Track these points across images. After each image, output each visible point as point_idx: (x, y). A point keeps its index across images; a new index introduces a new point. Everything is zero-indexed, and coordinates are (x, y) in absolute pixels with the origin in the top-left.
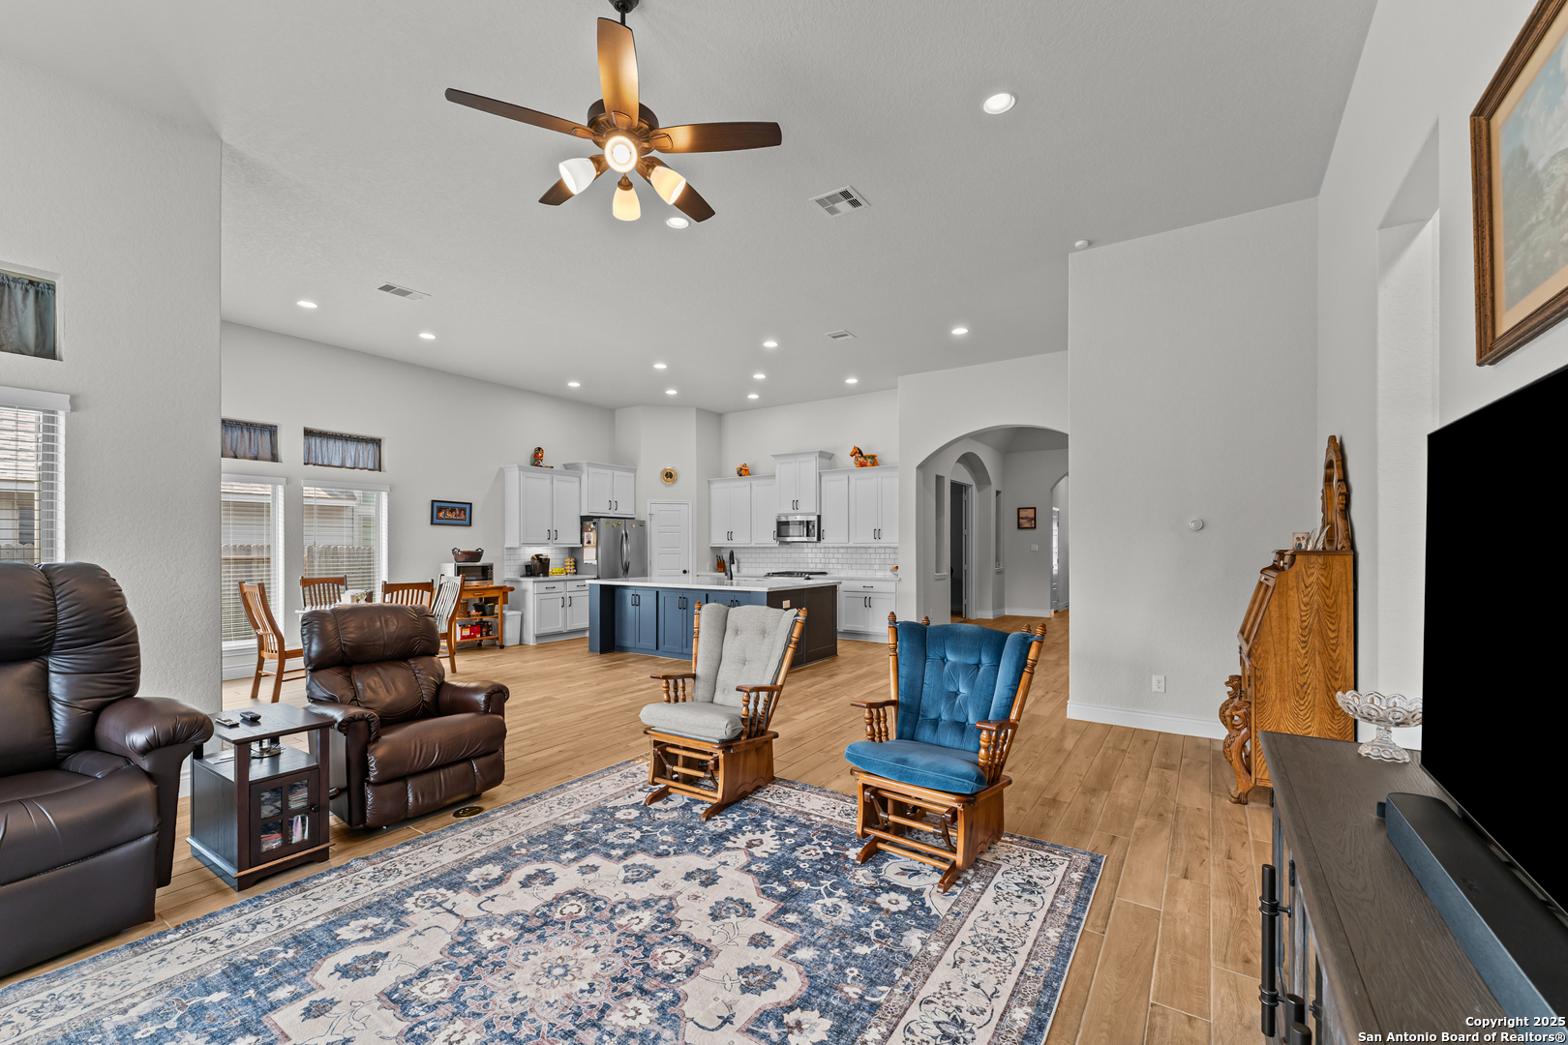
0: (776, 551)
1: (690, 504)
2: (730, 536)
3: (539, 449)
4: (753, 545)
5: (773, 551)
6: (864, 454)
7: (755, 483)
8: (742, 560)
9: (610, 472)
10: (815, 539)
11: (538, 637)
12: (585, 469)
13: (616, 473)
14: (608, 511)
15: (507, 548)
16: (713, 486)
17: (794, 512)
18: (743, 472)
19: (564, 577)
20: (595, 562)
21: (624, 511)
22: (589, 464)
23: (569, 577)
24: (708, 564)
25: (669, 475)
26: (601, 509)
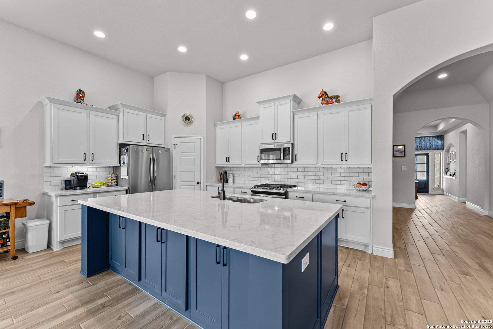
0: (259, 169)
1: (202, 139)
2: (228, 159)
3: (80, 91)
4: (243, 165)
5: (257, 169)
6: (329, 96)
7: (244, 124)
8: (236, 175)
9: (143, 114)
10: (289, 161)
11: (62, 243)
12: (122, 109)
13: (149, 115)
14: (142, 141)
15: (46, 167)
16: (217, 128)
17: (273, 141)
18: (237, 117)
19: (106, 189)
20: (127, 178)
21: (155, 141)
22: (124, 106)
23: (111, 188)
24: (214, 178)
25: (187, 119)
26: (134, 138)
